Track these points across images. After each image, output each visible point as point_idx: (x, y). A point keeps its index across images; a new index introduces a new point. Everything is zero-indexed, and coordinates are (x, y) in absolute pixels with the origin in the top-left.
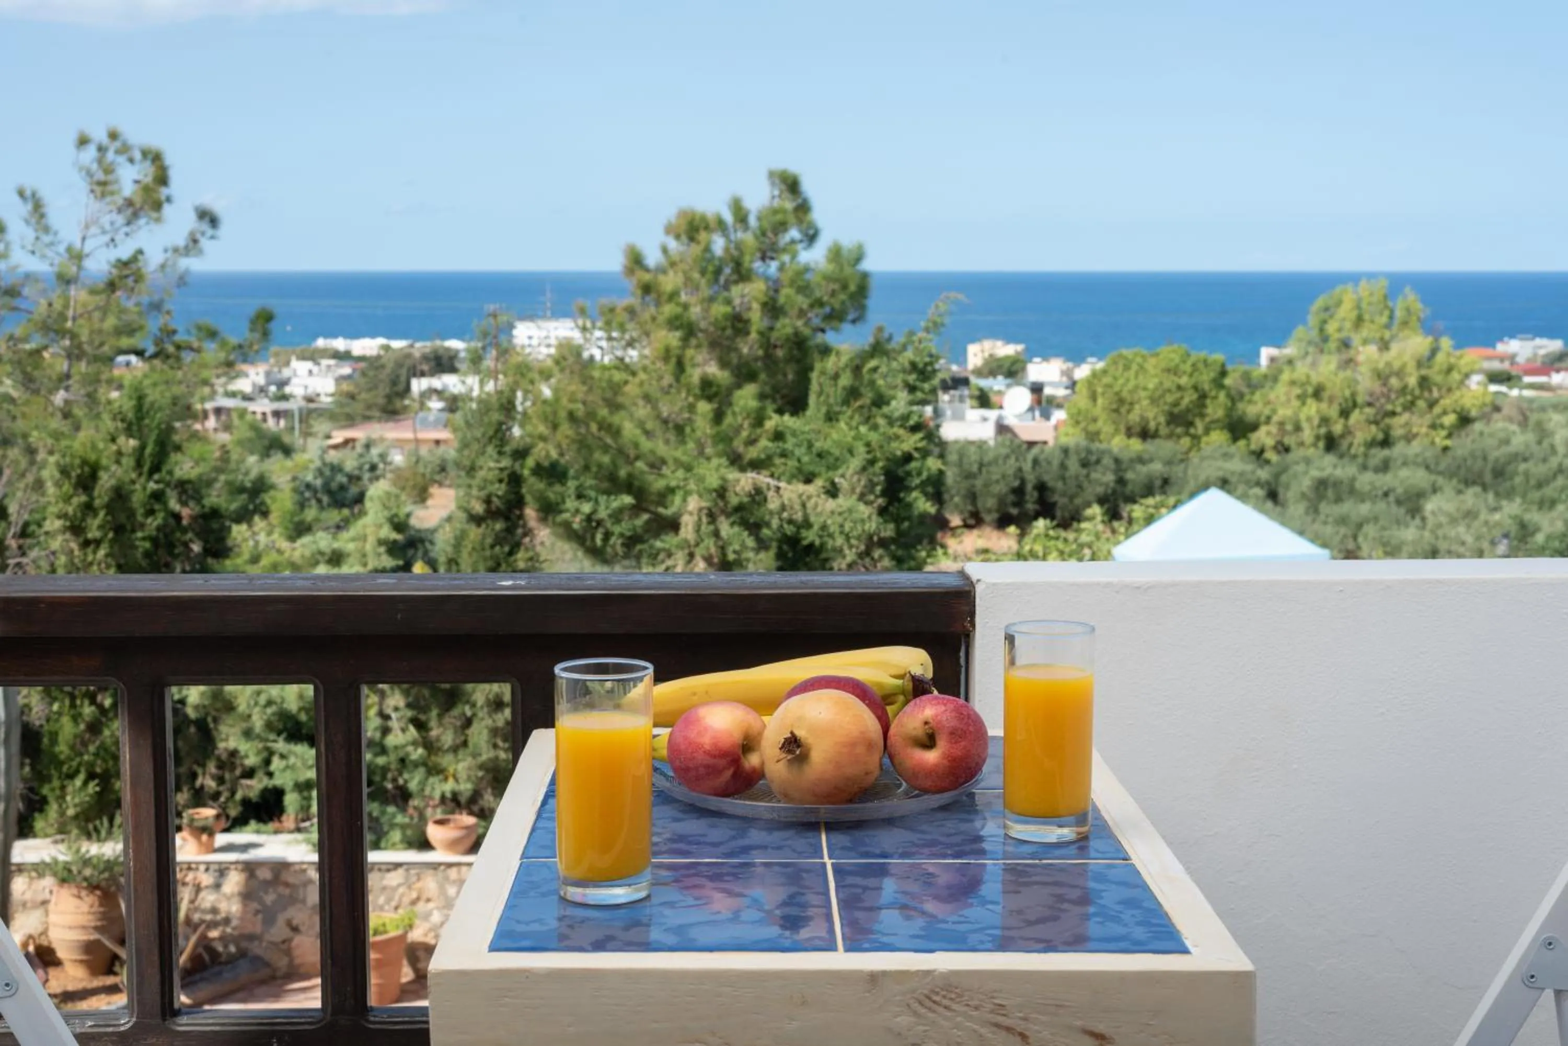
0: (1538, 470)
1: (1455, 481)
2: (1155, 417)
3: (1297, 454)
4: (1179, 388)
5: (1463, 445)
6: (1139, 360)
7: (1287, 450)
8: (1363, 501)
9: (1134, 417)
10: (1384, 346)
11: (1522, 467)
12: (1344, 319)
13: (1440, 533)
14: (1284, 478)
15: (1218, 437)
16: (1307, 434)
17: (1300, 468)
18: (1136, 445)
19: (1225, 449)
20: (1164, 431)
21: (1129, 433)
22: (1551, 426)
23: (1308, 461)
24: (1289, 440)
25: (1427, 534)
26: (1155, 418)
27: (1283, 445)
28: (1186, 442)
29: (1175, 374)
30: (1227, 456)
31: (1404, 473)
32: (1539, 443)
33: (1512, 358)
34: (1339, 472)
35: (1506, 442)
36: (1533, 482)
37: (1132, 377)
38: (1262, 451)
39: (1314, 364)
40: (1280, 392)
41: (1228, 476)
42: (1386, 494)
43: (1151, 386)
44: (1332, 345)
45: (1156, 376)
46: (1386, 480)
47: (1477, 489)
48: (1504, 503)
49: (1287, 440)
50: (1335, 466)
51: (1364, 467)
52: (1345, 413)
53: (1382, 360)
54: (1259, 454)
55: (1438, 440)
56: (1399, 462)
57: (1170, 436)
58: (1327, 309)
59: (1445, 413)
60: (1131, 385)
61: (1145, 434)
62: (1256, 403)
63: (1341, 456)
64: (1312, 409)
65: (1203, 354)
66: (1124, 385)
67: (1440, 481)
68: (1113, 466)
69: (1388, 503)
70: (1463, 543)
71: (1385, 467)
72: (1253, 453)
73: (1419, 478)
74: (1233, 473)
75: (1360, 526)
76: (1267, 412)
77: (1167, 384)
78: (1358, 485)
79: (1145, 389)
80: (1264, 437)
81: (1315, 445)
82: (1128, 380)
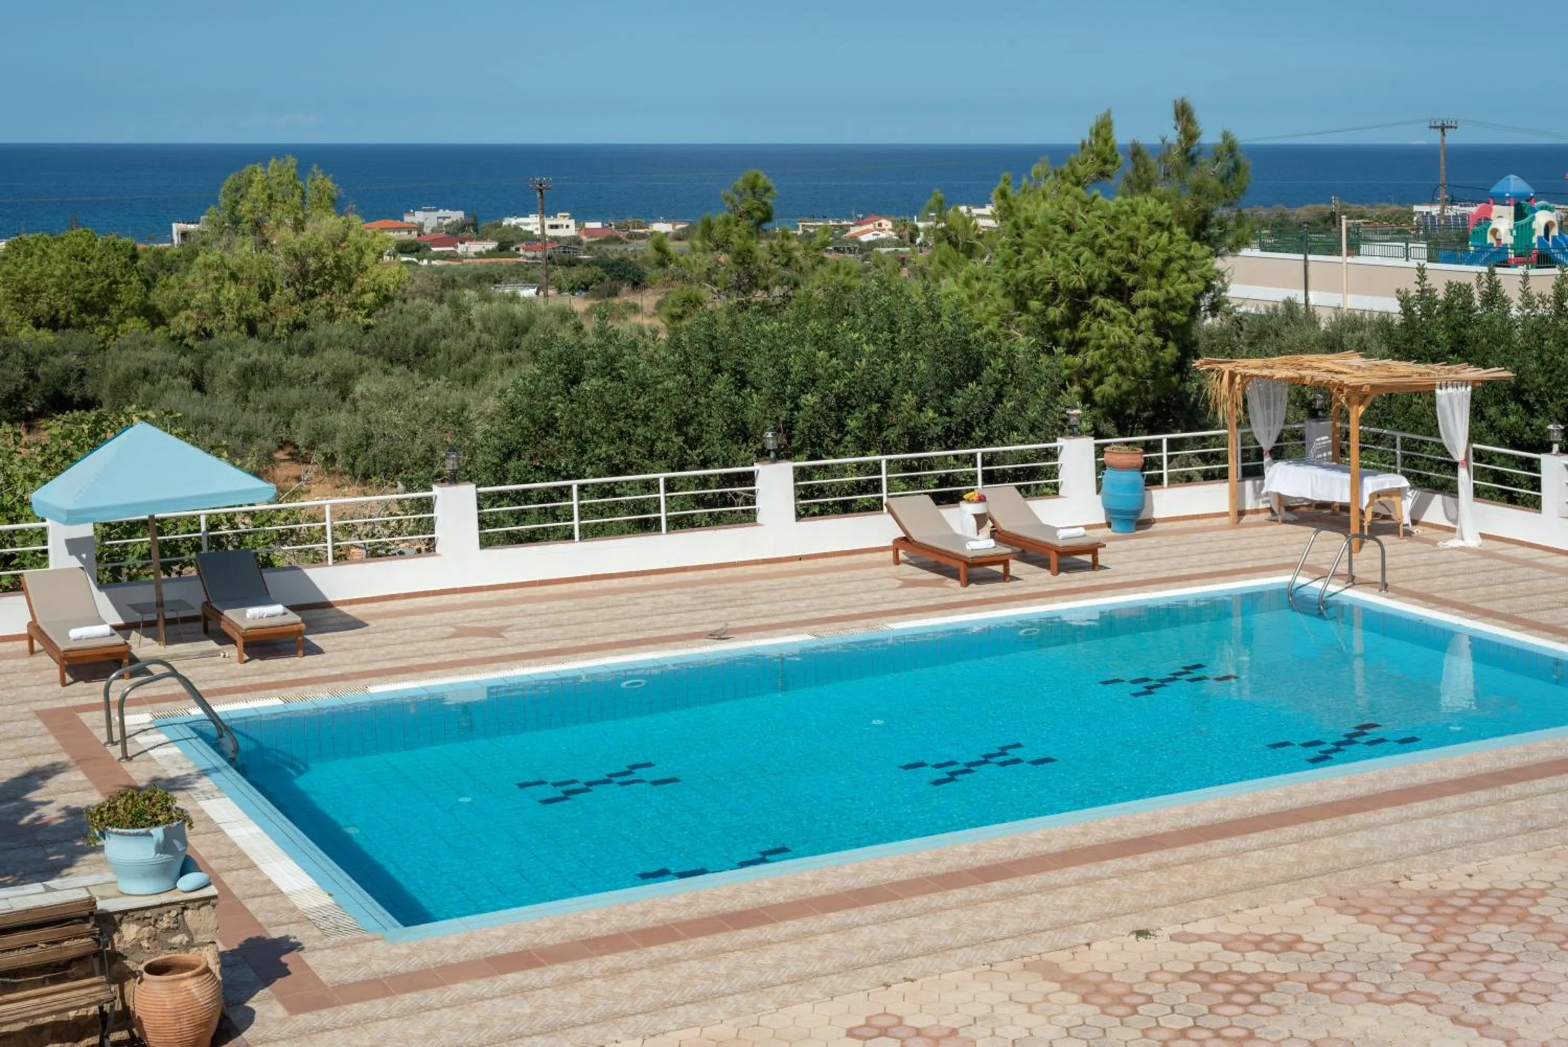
0: (458, 346)
1: (380, 360)
2: (65, 305)
3: (219, 339)
4: (88, 274)
5: (385, 322)
6: (41, 244)
7: (209, 335)
8: (292, 386)
9: (42, 306)
10: (299, 226)
11: (443, 343)
12: (256, 201)
13: (372, 417)
14: (208, 365)
15: (134, 324)
16: (230, 317)
17: (226, 353)
18: (46, 336)
19: (144, 337)
20: (74, 320)
21: (38, 325)
22: (464, 301)
23: (232, 346)
24: (211, 325)
25: (359, 419)
26: (65, 307)
27: (205, 330)
28: (101, 330)
29: (83, 260)
30: (147, 345)
31: (330, 354)
32: (457, 319)
33: (420, 228)
34: (264, 358)
35: (426, 318)
36: (454, 358)
37: (36, 265)
38: (183, 337)
39: (227, 247)
40: (194, 276)
41: (152, 368)
42: (314, 378)
43: (58, 273)
44: (246, 226)
45: (63, 262)
46: (312, 364)
47: (403, 368)
48: (430, 381)
49: (208, 325)
50: (260, 353)
51: (289, 351)
52: (265, 296)
53: (297, 241)
54: (178, 341)
55: (359, 319)
56: (324, 344)
57: (83, 325)
58: (237, 190)
59: (364, 292)
60: (33, 274)
61: (54, 324)
62: (173, 287)
63: (265, 339)
64: (231, 292)
65: (112, 238)
66: (26, 272)
67: (366, 361)
68: (22, 361)
69: (317, 387)
70: (396, 426)
71: (310, 349)
72: (173, 339)
73: (345, 359)
74: (155, 363)
75: (291, 413)
76: (184, 296)
77: (75, 270)
78: (285, 369)
79: (51, 276)
80: (183, 322)
81: (236, 328)
82: (31, 267)
